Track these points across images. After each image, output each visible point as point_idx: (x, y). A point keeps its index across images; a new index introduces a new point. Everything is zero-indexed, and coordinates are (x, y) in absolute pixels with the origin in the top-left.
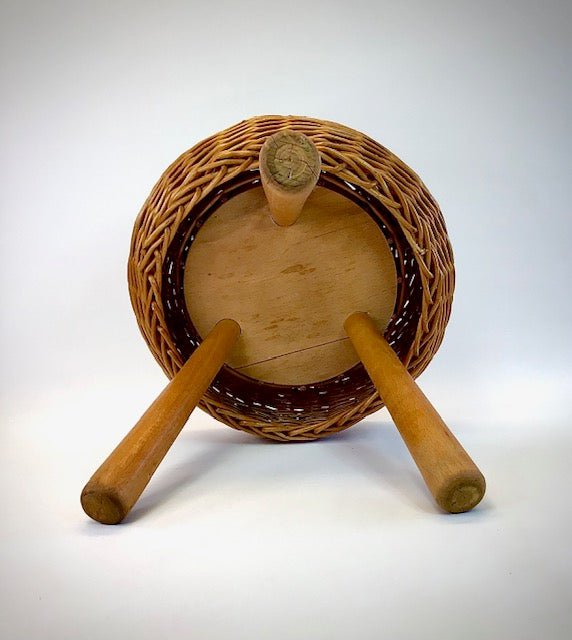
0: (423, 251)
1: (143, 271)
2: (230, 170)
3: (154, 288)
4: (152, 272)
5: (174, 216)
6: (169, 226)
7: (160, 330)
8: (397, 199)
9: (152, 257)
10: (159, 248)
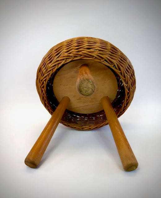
0: (126, 85)
1: (40, 87)
2: (67, 60)
3: (44, 92)
4: (43, 87)
5: (50, 72)
6: (48, 75)
7: (46, 102)
8: (120, 70)
9: (43, 83)
10: (45, 80)
